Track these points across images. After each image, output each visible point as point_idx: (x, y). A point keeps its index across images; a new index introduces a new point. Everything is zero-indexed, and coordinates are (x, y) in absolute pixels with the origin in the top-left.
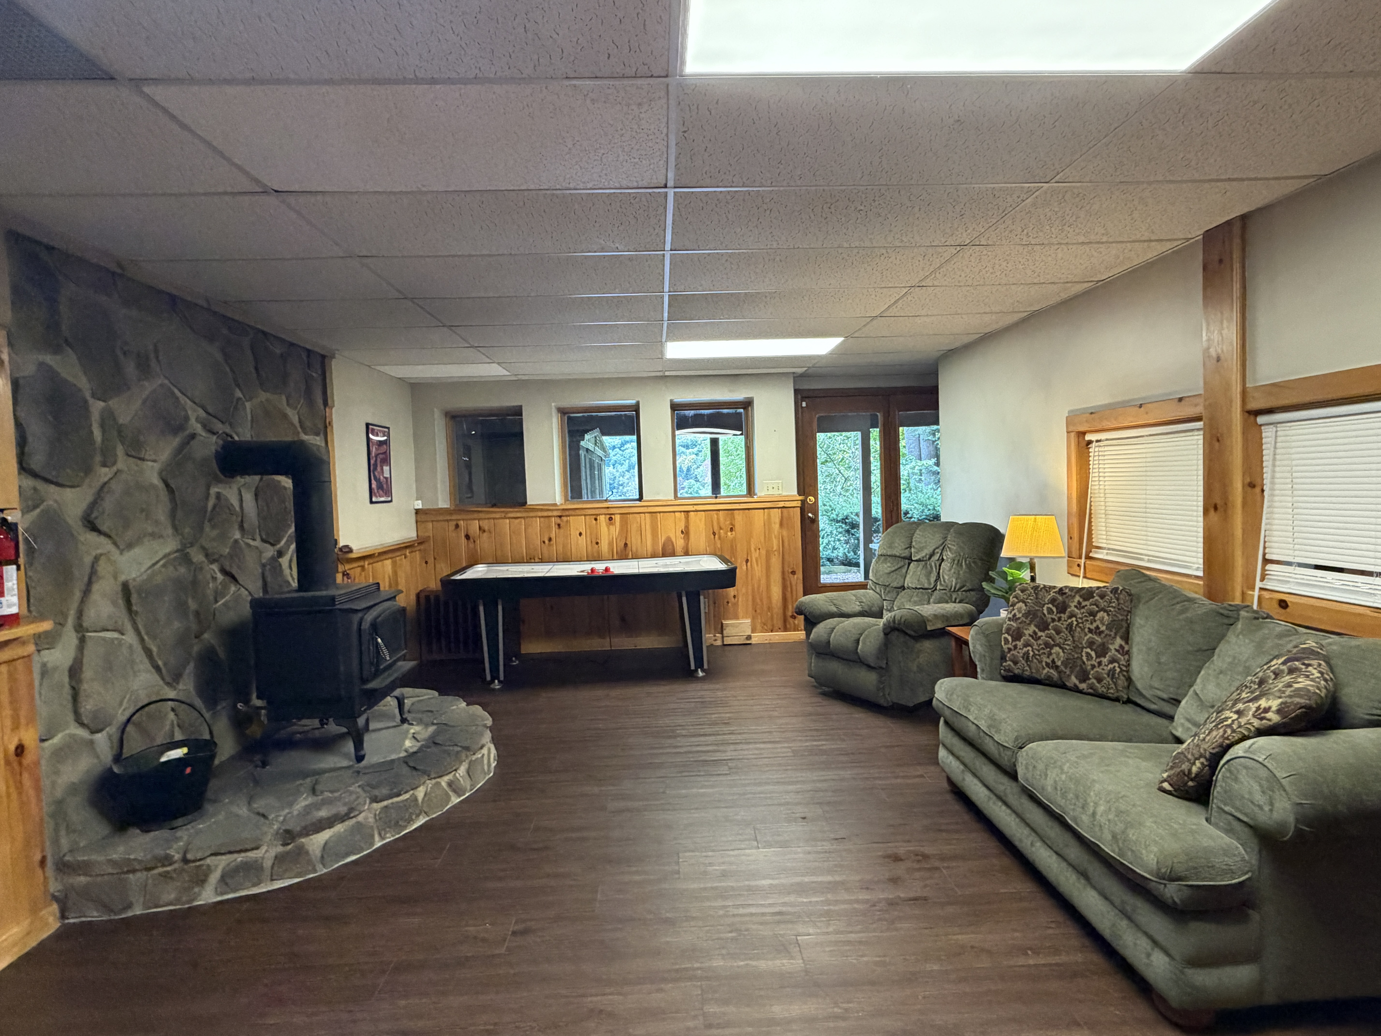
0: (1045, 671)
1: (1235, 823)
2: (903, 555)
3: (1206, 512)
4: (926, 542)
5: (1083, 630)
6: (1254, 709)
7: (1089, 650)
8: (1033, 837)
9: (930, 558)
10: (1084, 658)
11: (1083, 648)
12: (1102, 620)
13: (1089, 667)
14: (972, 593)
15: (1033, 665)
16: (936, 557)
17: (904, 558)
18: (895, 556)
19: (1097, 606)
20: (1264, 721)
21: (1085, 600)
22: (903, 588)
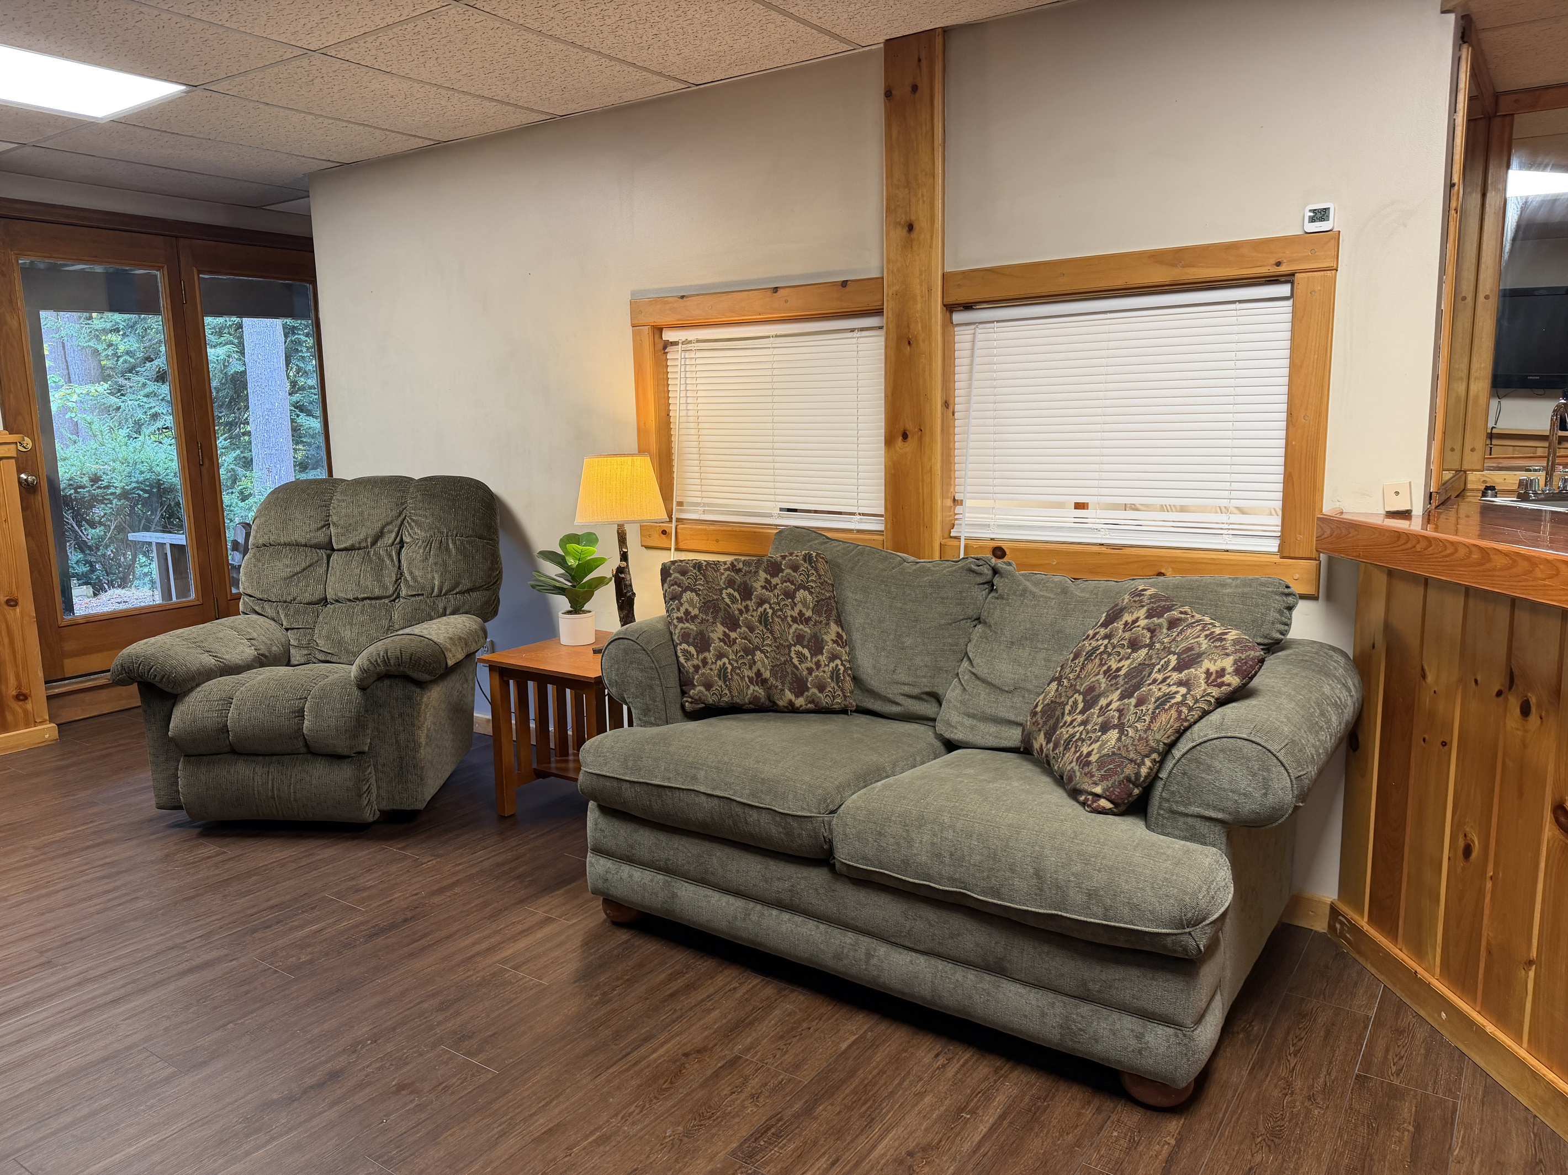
0: (750, 692)
1: (1198, 823)
2: (314, 541)
3: (889, 441)
4: (361, 514)
5: (784, 619)
6: (1203, 676)
7: (799, 648)
8: (865, 941)
9: (374, 543)
10: (795, 661)
11: (789, 646)
12: (804, 603)
13: (805, 673)
14: (474, 595)
15: (734, 685)
16: (389, 538)
17: (317, 546)
18: (298, 545)
19: (792, 583)
20: (1224, 688)
21: (773, 576)
22: (324, 601)
